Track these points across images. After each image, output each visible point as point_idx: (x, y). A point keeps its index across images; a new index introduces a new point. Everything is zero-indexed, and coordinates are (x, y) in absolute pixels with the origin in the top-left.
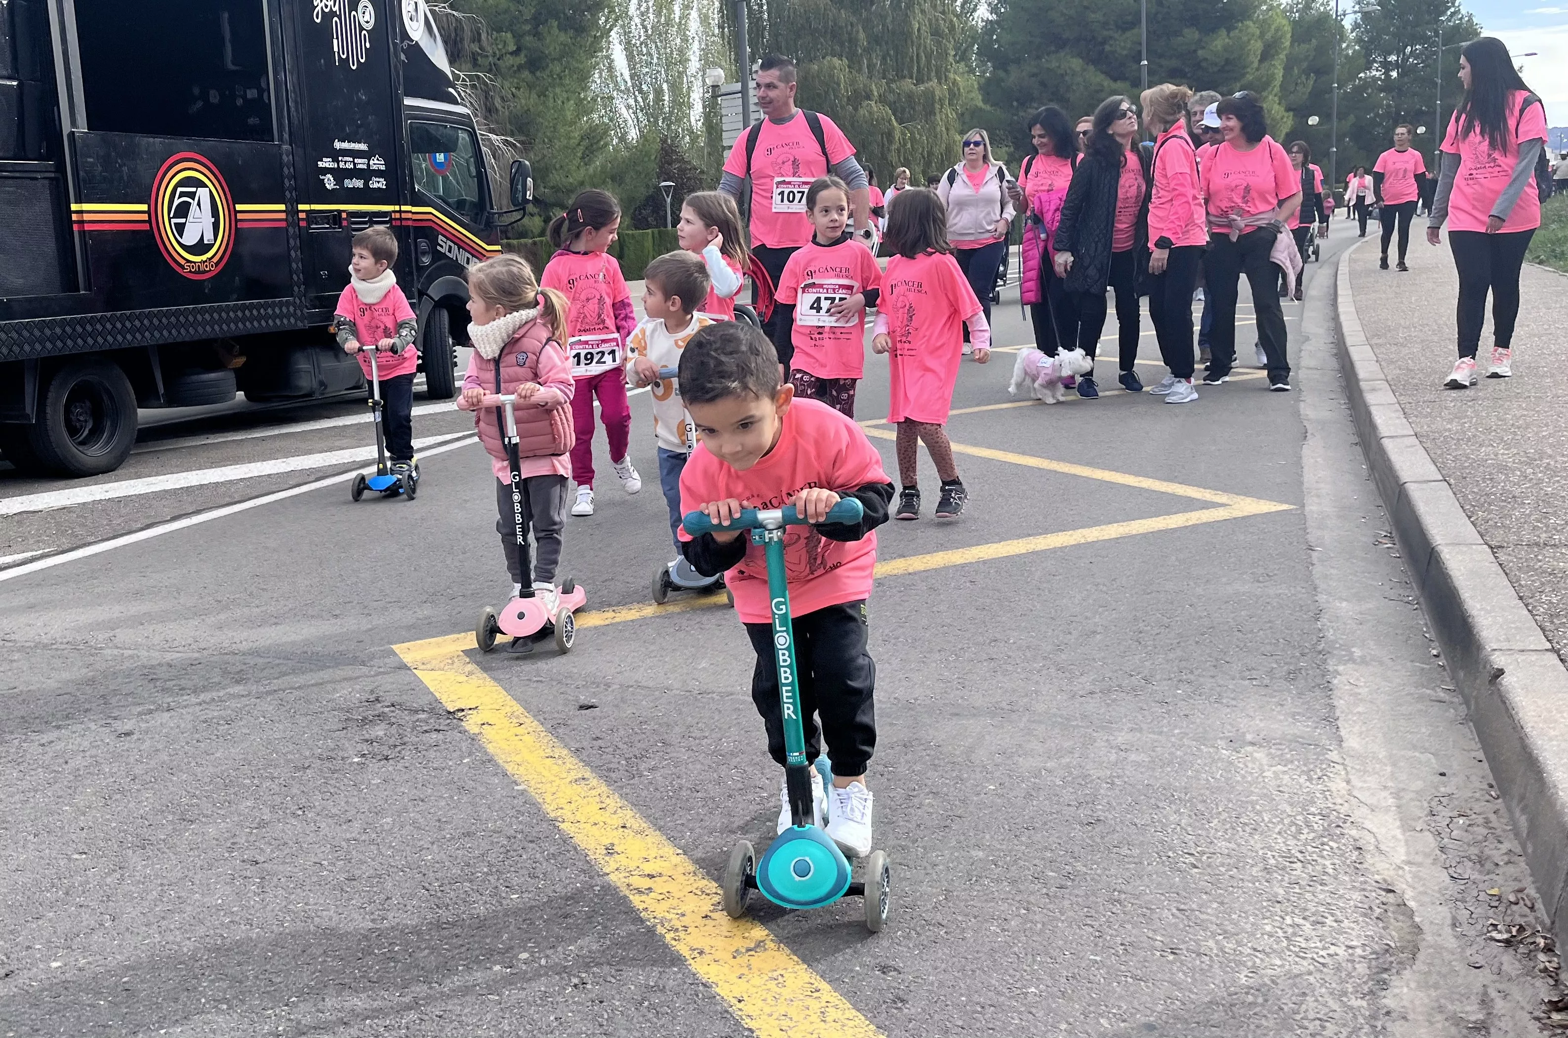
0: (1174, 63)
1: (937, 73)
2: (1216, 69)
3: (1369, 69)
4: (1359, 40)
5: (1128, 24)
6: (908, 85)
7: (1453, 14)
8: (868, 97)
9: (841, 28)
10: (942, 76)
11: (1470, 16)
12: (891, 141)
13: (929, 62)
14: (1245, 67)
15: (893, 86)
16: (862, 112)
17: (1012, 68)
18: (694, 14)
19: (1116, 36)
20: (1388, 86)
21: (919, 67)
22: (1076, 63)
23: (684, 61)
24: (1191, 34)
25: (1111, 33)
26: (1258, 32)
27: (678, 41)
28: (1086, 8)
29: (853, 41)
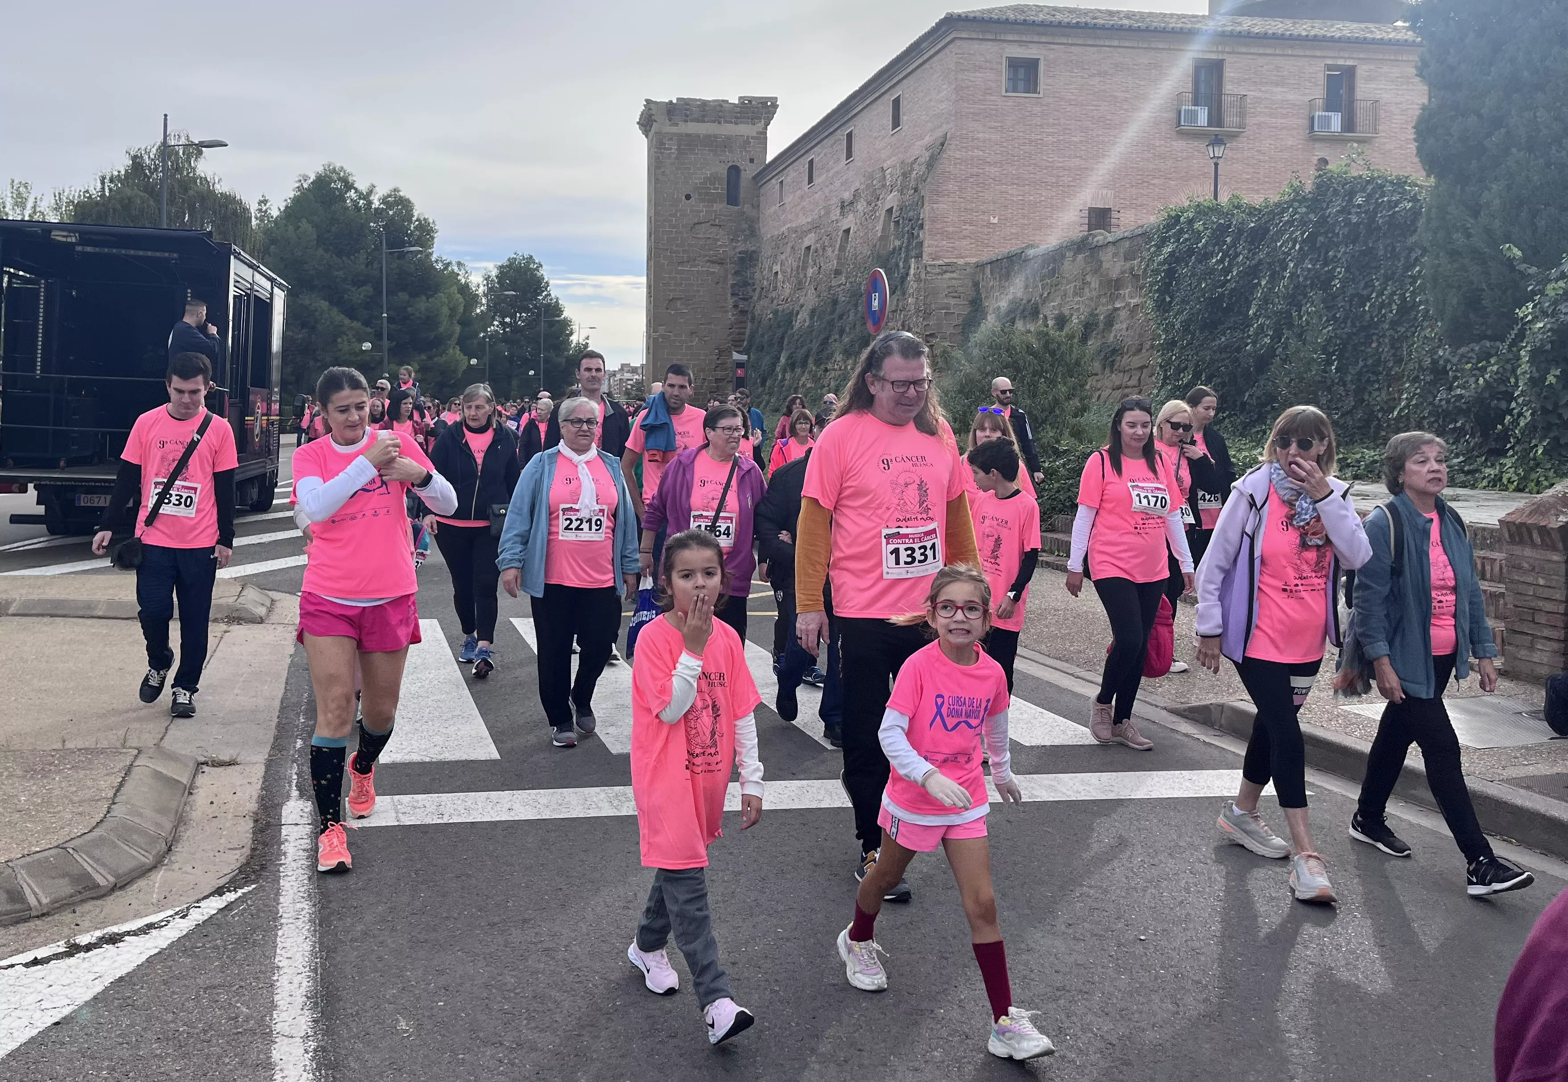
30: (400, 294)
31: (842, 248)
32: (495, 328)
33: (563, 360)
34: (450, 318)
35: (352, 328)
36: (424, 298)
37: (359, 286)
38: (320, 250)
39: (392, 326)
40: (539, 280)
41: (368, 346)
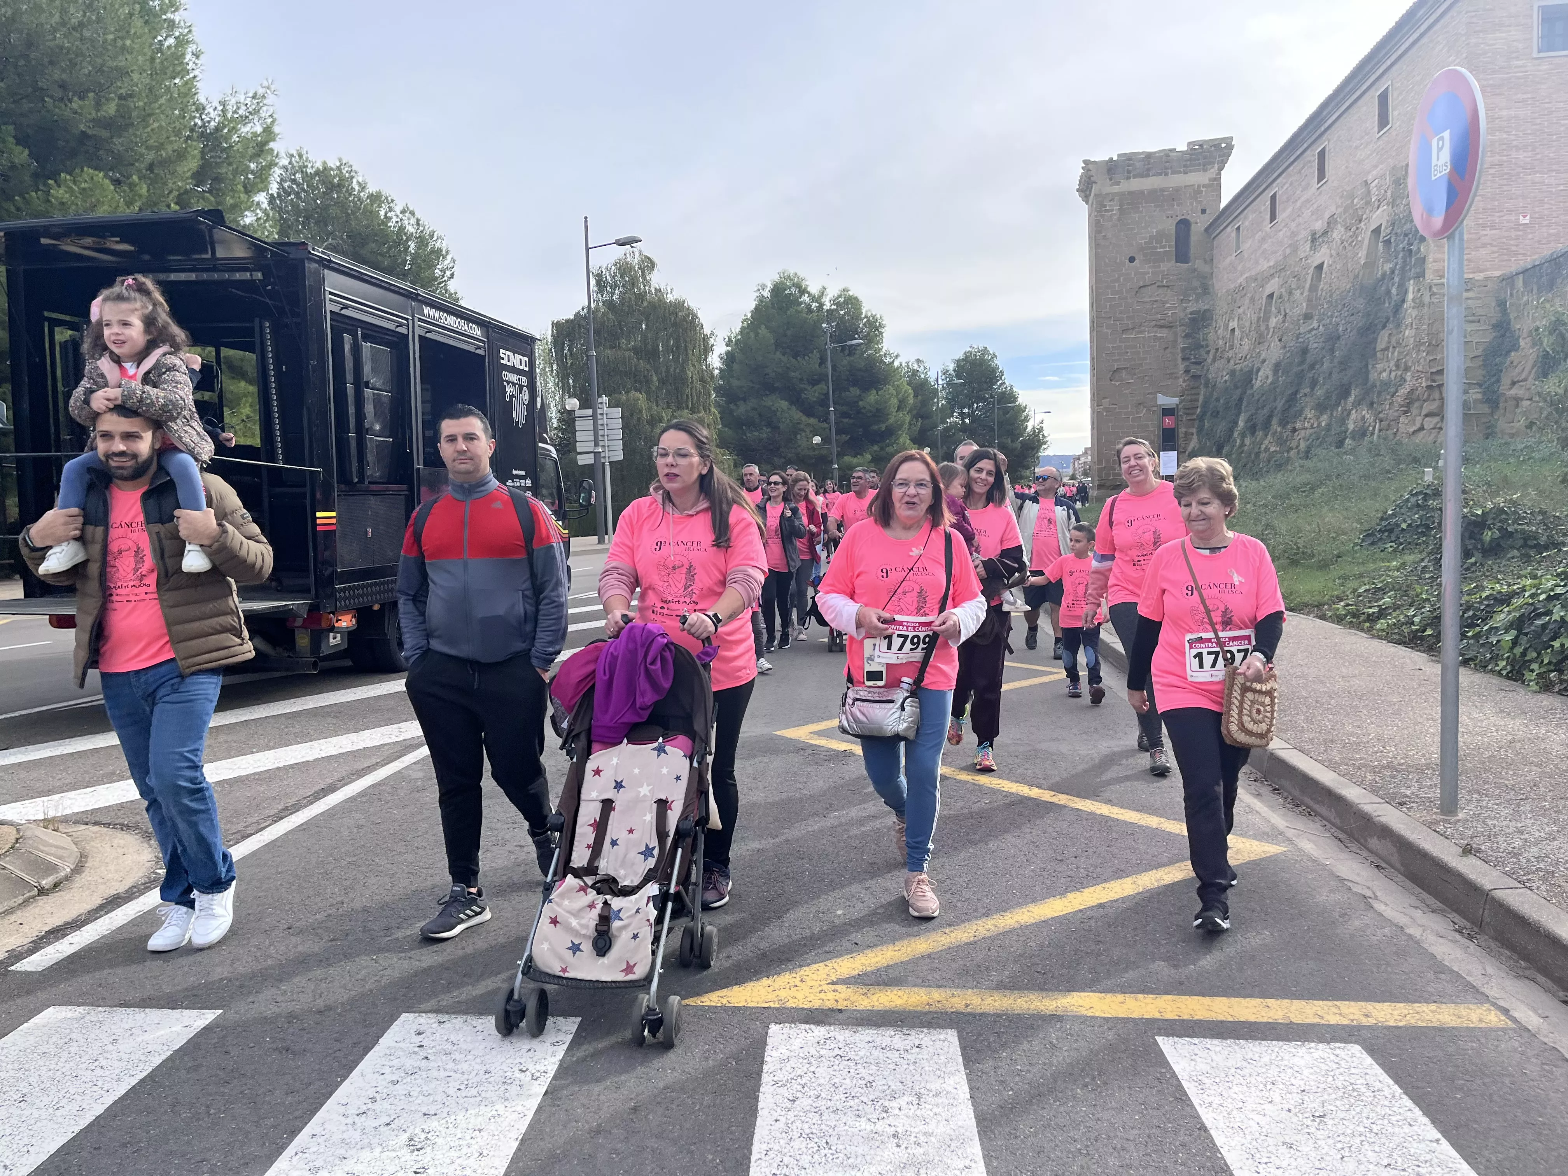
0: (845, 408)
2: (871, 415)
4: (946, 398)
5: (819, 380)
9: (640, 371)
10: (706, 409)
14: (888, 414)
17: (740, 402)
19: (808, 388)
22: (784, 404)
24: (855, 391)
25: (804, 386)
26: (894, 392)
28: (788, 368)
29: (648, 382)
30: (851, 389)
31: (1313, 288)
32: (955, 419)
33: (1018, 445)
34: (899, 409)
35: (808, 425)
36: (874, 392)
37: (814, 385)
38: (778, 353)
39: (846, 420)
40: (994, 370)
41: (817, 440)
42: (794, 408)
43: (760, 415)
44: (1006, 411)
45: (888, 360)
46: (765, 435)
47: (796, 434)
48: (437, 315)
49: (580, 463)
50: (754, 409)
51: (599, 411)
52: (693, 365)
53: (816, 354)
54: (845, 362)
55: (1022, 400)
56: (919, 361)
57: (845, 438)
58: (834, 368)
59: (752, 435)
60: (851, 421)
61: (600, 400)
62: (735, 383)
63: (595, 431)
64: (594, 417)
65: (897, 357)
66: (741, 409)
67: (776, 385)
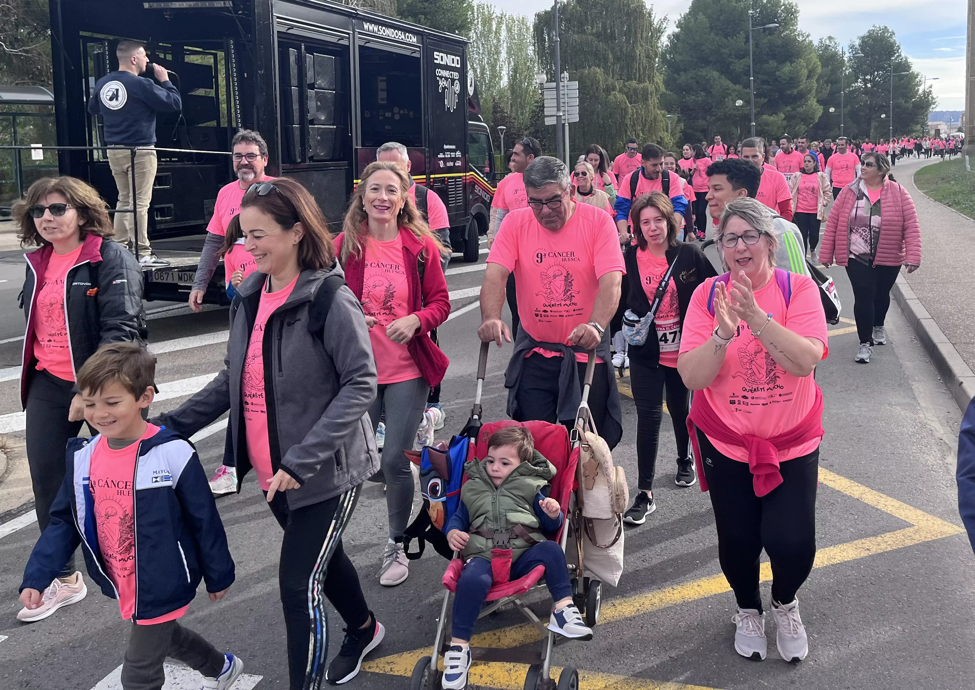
0: (765, 77)
1: (649, 78)
2: (785, 82)
3: (857, 82)
4: (852, 67)
5: (742, 55)
6: (634, 83)
7: (898, 56)
8: (614, 89)
9: (599, 51)
10: (651, 79)
11: (906, 58)
12: (626, 114)
13: (644, 72)
14: (799, 82)
15: (626, 84)
16: (611, 97)
17: (682, 73)
18: (504, 27)
19: (736, 61)
20: (866, 91)
21: (639, 75)
22: (716, 74)
23: (498, 53)
24: (773, 63)
25: (733, 60)
26: (805, 64)
27: (495, 41)
28: (720, 46)
29: (606, 59)
30: (771, 62)
32: (859, 84)
33: (910, 105)
34: (809, 77)
35: (734, 90)
36: (789, 64)
37: (740, 59)
38: (712, 34)
39: (765, 87)
40: (892, 45)
41: (739, 103)
42: (723, 77)
43: (697, 82)
44: (901, 78)
45: (800, 39)
46: (700, 99)
47: (724, 97)
48: (376, 29)
49: (546, 124)
50: (692, 78)
51: (561, 84)
52: (641, 46)
53: (742, 35)
54: (765, 41)
55: (915, 69)
56: (830, 38)
57: (764, 100)
58: (757, 45)
59: (691, 98)
60: (770, 87)
61: (562, 75)
62: (678, 58)
63: (558, 99)
64: (557, 88)
65: (808, 36)
66: (683, 78)
67: (711, 59)
